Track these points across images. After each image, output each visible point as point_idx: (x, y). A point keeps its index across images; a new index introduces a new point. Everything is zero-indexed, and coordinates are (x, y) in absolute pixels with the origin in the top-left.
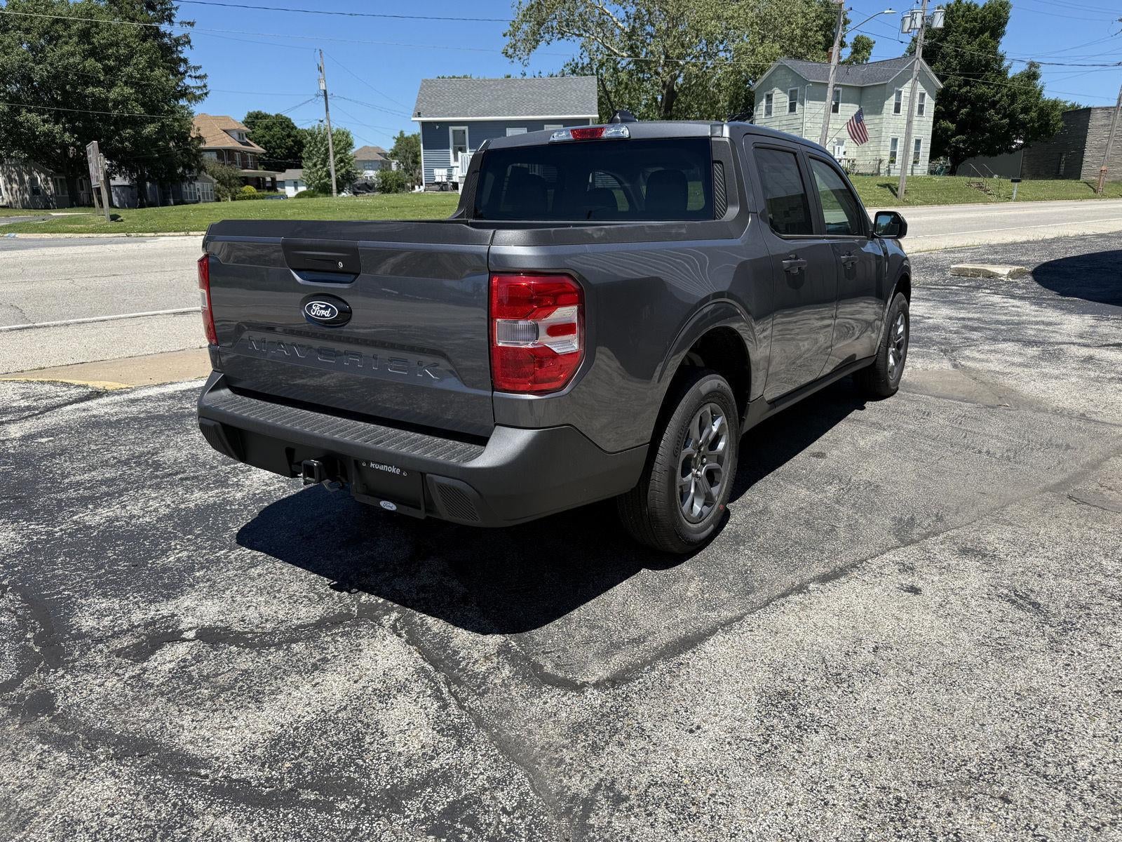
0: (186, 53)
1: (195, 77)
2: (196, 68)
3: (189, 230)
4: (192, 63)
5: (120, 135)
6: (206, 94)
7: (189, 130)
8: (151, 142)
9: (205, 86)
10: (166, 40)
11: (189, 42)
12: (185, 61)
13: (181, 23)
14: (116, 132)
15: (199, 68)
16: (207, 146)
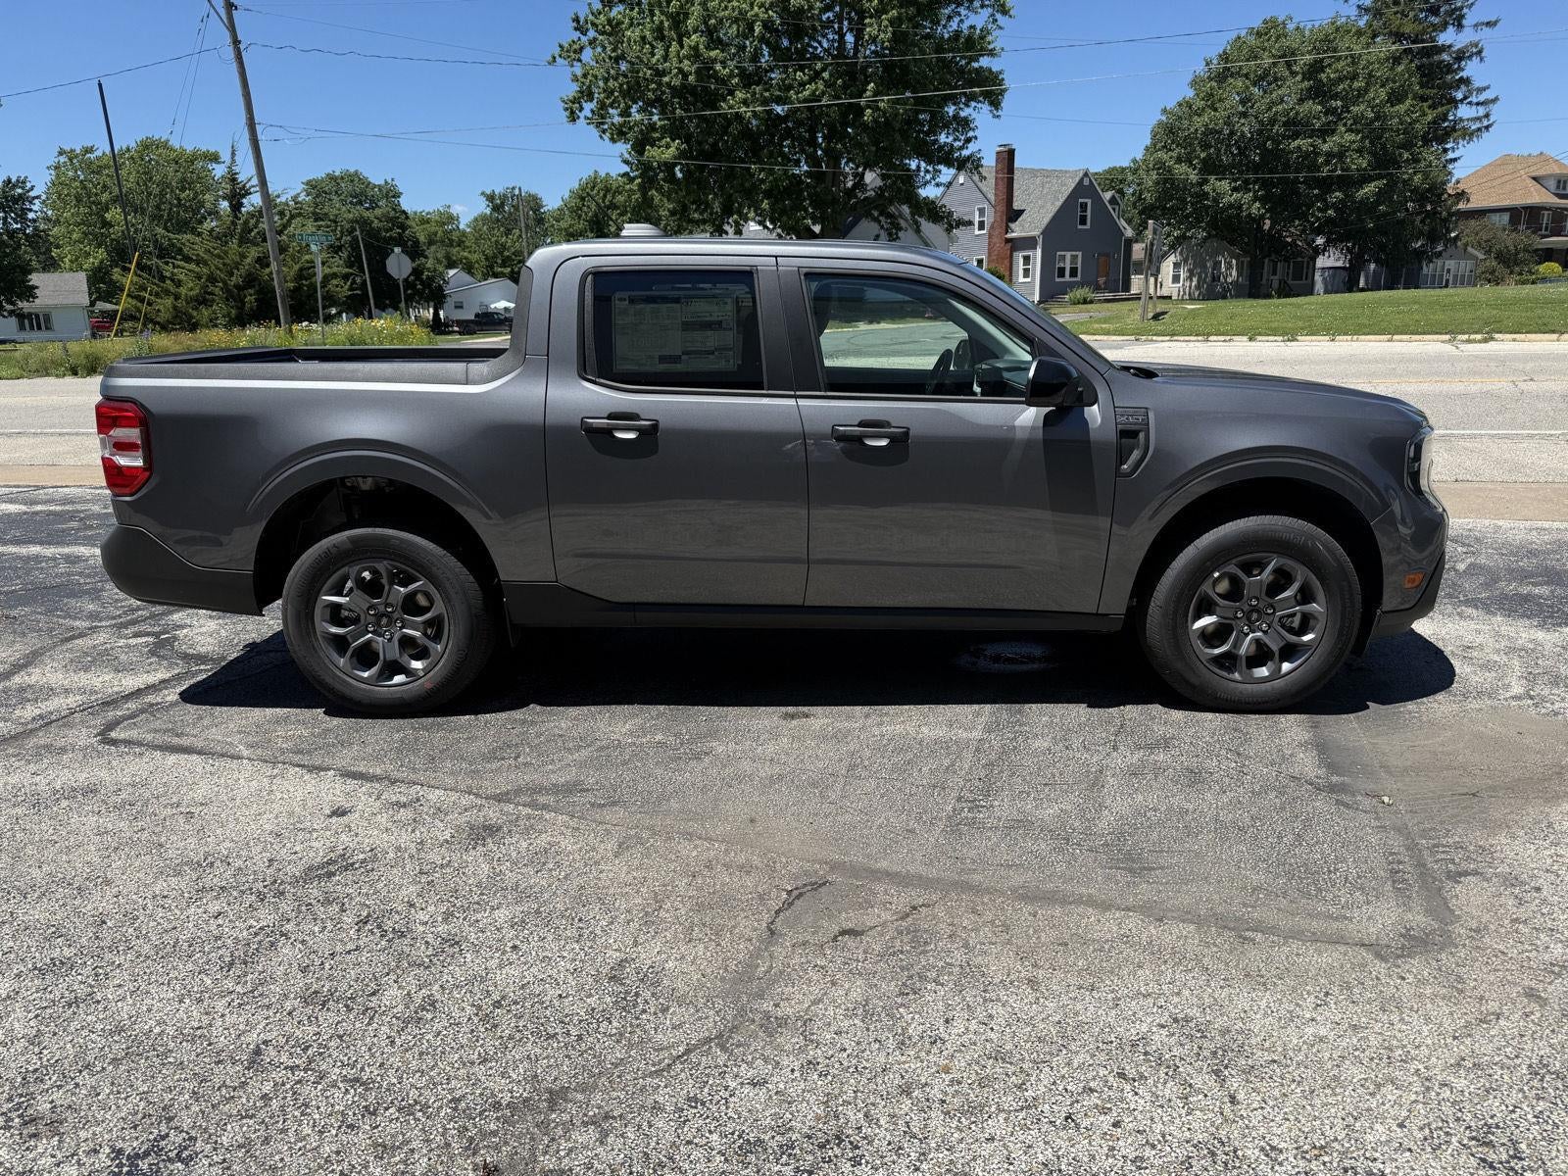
0: (1471, 69)
1: (1478, 104)
2: (1481, 90)
3: (1209, 335)
4: (1477, 83)
5: (1325, 200)
6: (1487, 128)
7: (1444, 183)
8: (1367, 207)
9: (1487, 116)
10: (1445, 57)
11: (1480, 52)
12: (1466, 81)
13: (1476, 25)
14: (1321, 198)
15: (1485, 89)
16: (1472, 205)
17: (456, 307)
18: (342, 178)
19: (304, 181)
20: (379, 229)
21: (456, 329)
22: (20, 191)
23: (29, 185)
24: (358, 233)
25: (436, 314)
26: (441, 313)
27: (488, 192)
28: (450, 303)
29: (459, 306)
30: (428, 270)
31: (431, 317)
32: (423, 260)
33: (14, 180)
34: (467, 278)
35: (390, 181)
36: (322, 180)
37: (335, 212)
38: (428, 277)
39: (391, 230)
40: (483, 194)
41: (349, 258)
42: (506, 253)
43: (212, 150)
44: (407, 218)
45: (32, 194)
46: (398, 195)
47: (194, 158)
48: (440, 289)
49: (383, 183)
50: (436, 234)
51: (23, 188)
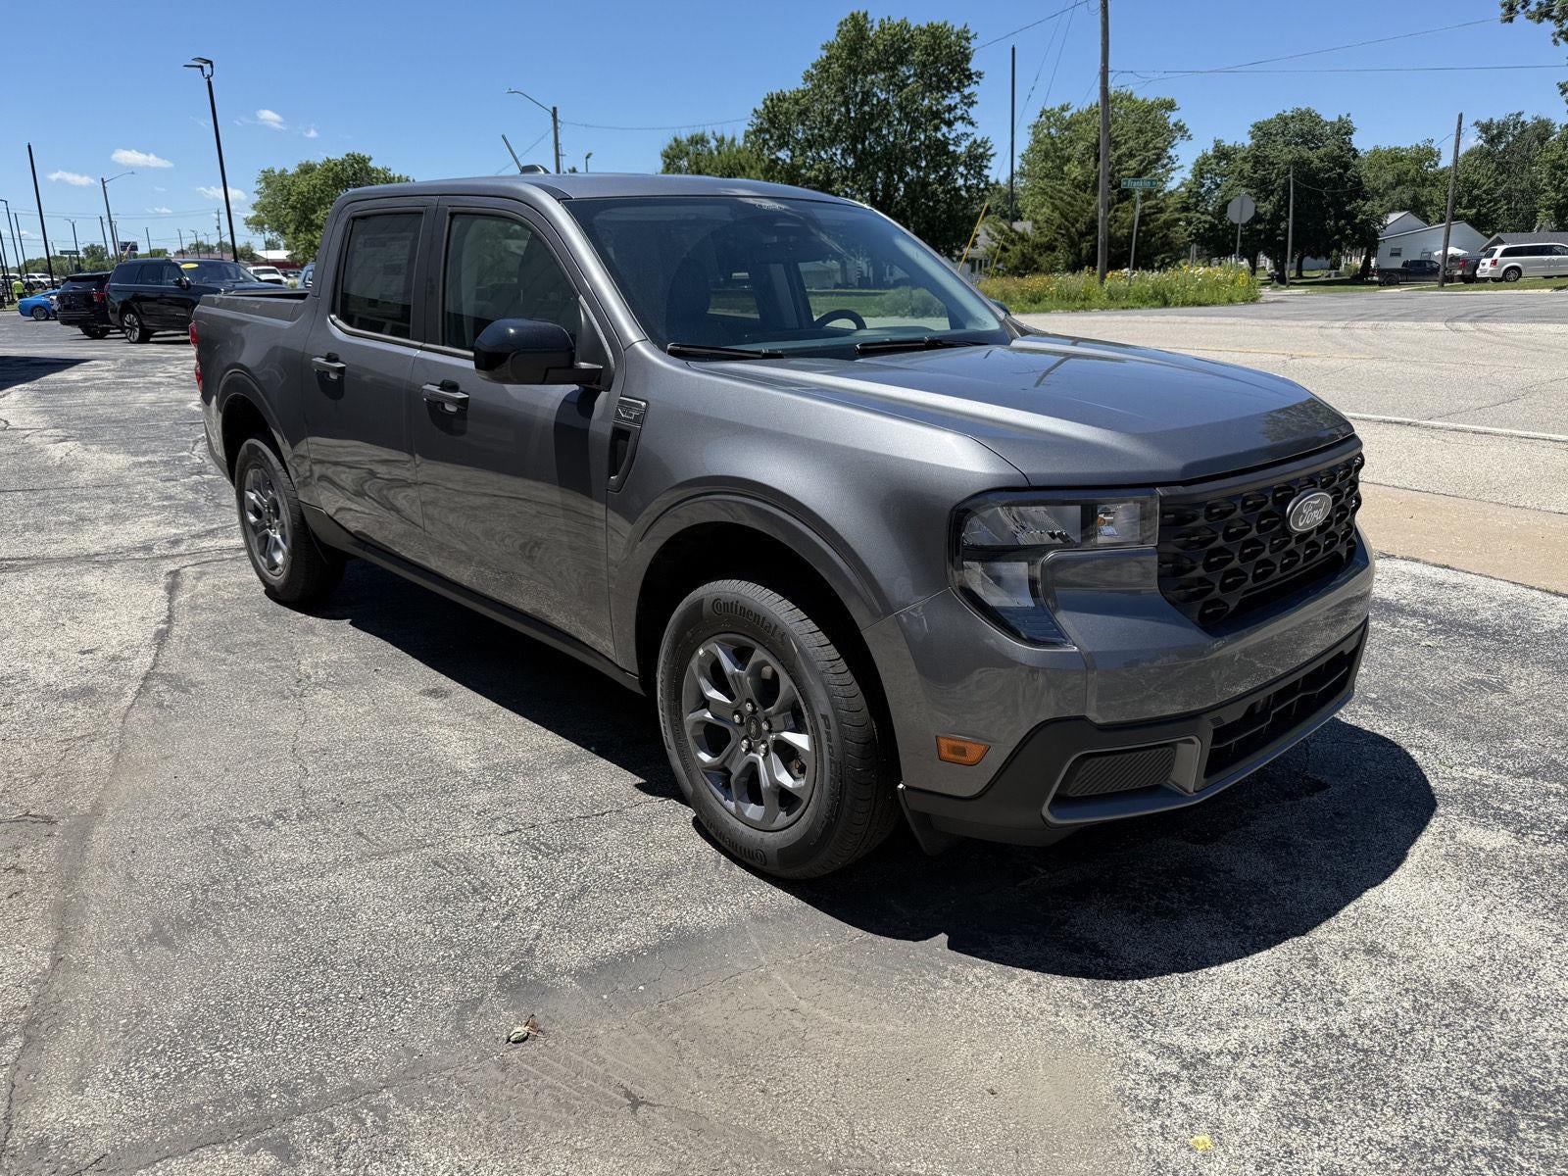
17: (1392, 255)
18: (1293, 117)
19: (1253, 123)
20: (1320, 170)
21: (1376, 278)
22: (981, 150)
23: (989, 144)
24: (1291, 175)
25: (1367, 262)
26: (1373, 262)
27: (1485, 120)
28: (1384, 249)
29: (1396, 254)
30: (1364, 213)
31: (1360, 266)
32: (1360, 202)
33: (979, 141)
34: (1414, 221)
35: (1344, 117)
36: (1270, 121)
37: (1276, 153)
38: (1362, 221)
39: (1332, 169)
40: (1476, 123)
41: (1279, 201)
42: (1476, 192)
43: (1168, 98)
44: (1355, 156)
45: (989, 153)
46: (1349, 132)
47: (1150, 109)
48: (1375, 234)
49: (1336, 119)
50: (1406, 173)
51: (984, 147)
